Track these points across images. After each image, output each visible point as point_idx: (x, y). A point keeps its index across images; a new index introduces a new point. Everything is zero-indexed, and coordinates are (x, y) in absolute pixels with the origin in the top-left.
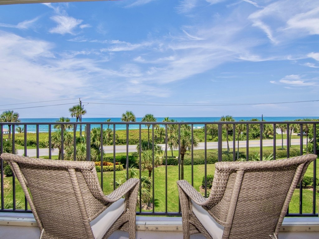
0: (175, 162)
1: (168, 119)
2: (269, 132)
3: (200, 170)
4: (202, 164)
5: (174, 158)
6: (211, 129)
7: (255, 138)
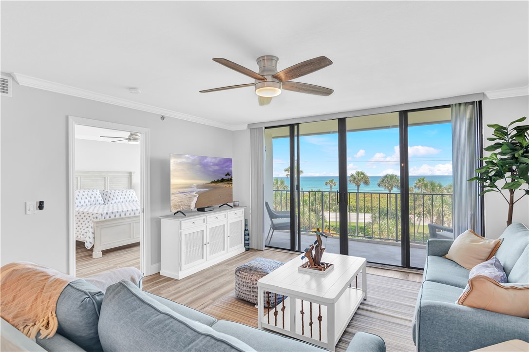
1: (423, 180)
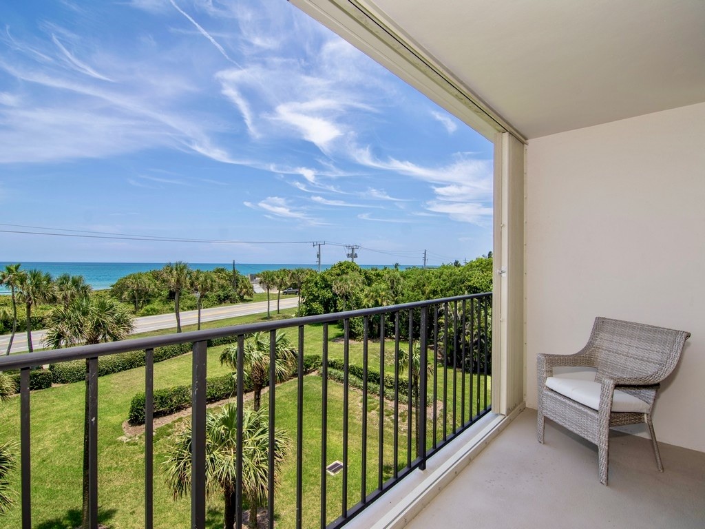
0: (44, 379)
2: (244, 290)
3: (117, 386)
4: (120, 371)
5: (37, 371)
6: (133, 290)
7: (221, 303)
